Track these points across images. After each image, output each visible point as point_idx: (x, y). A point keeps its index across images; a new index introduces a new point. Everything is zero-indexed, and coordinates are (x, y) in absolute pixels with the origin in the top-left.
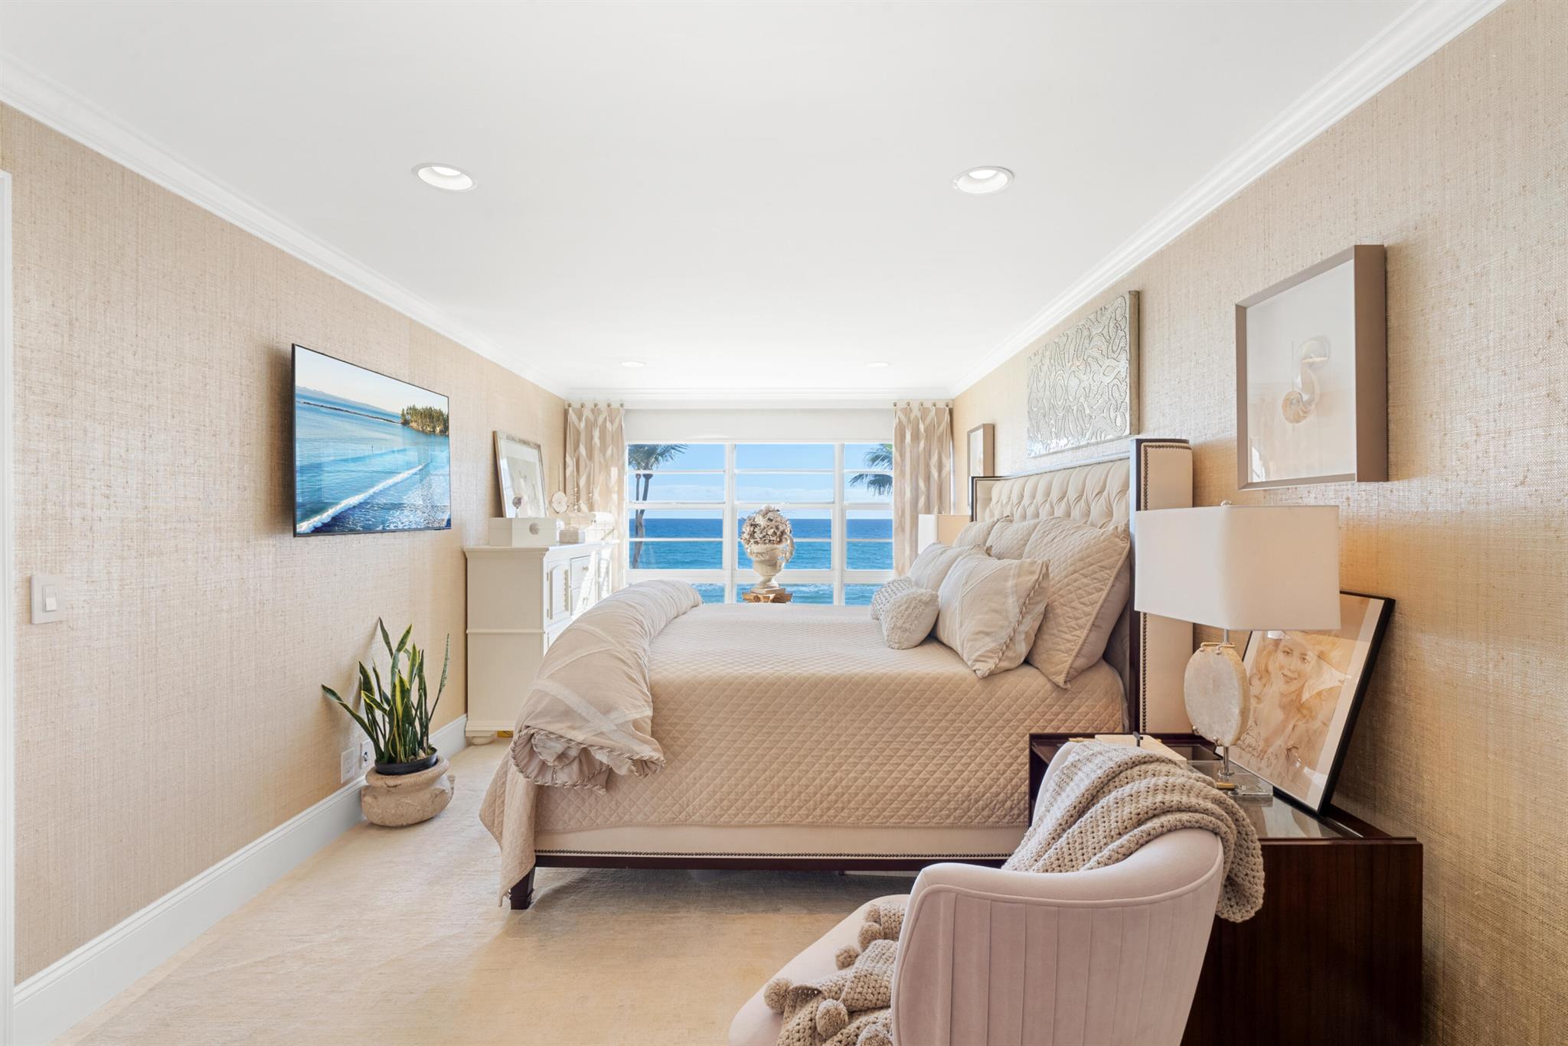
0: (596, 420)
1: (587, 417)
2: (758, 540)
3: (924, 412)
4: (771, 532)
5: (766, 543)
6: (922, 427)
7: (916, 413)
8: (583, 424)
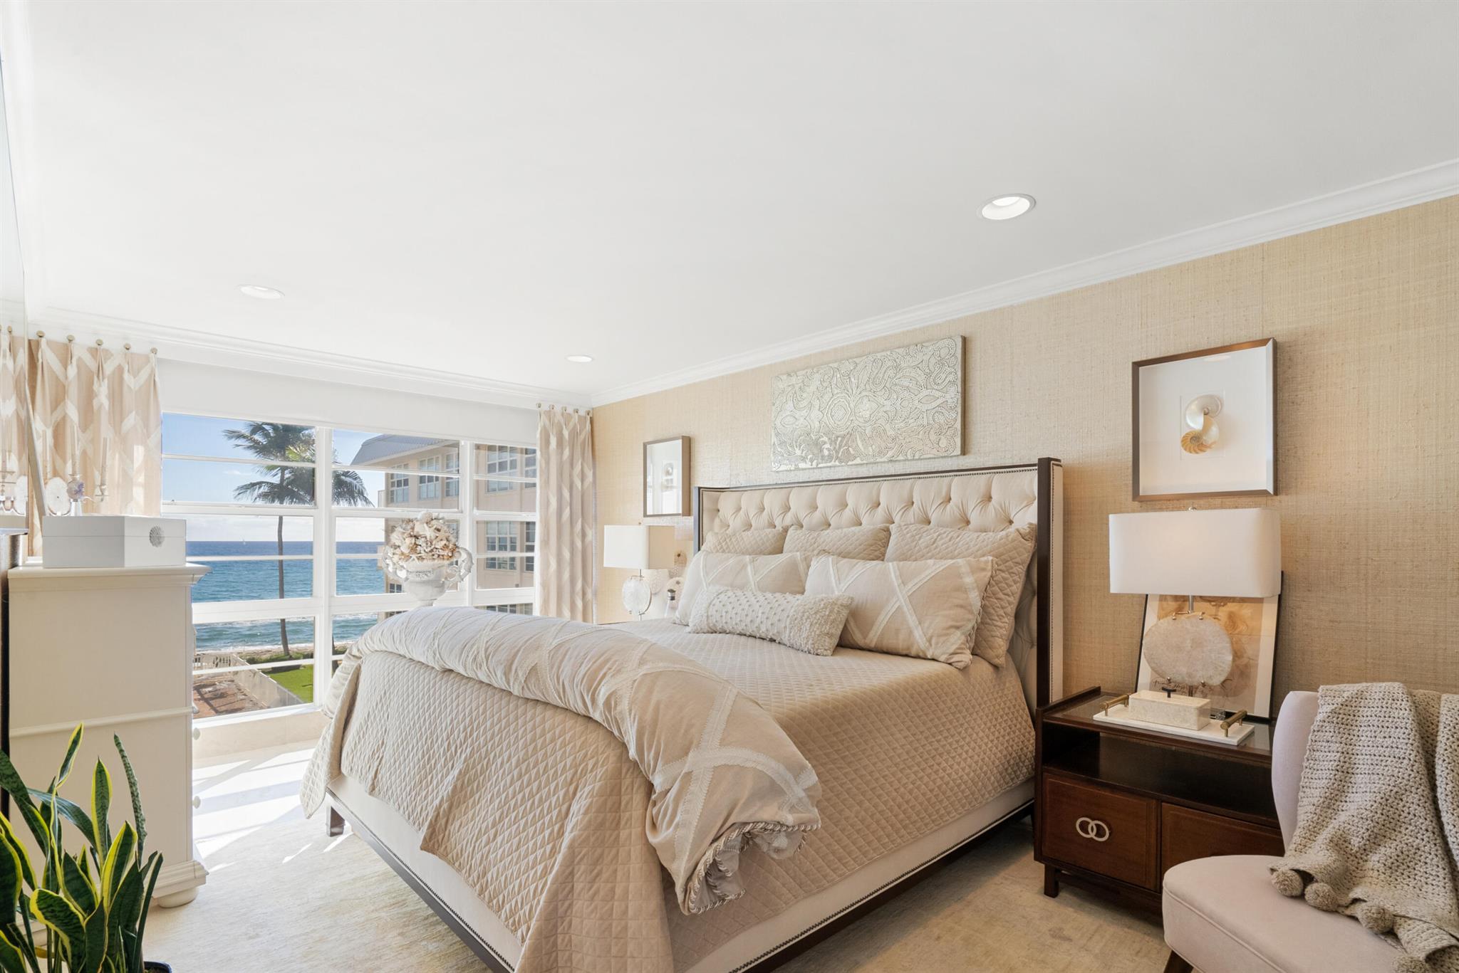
0: (100, 368)
1: (79, 359)
2: (423, 554)
3: (567, 417)
4: (440, 545)
5: (434, 559)
6: (566, 433)
7: (559, 418)
8: (72, 371)
